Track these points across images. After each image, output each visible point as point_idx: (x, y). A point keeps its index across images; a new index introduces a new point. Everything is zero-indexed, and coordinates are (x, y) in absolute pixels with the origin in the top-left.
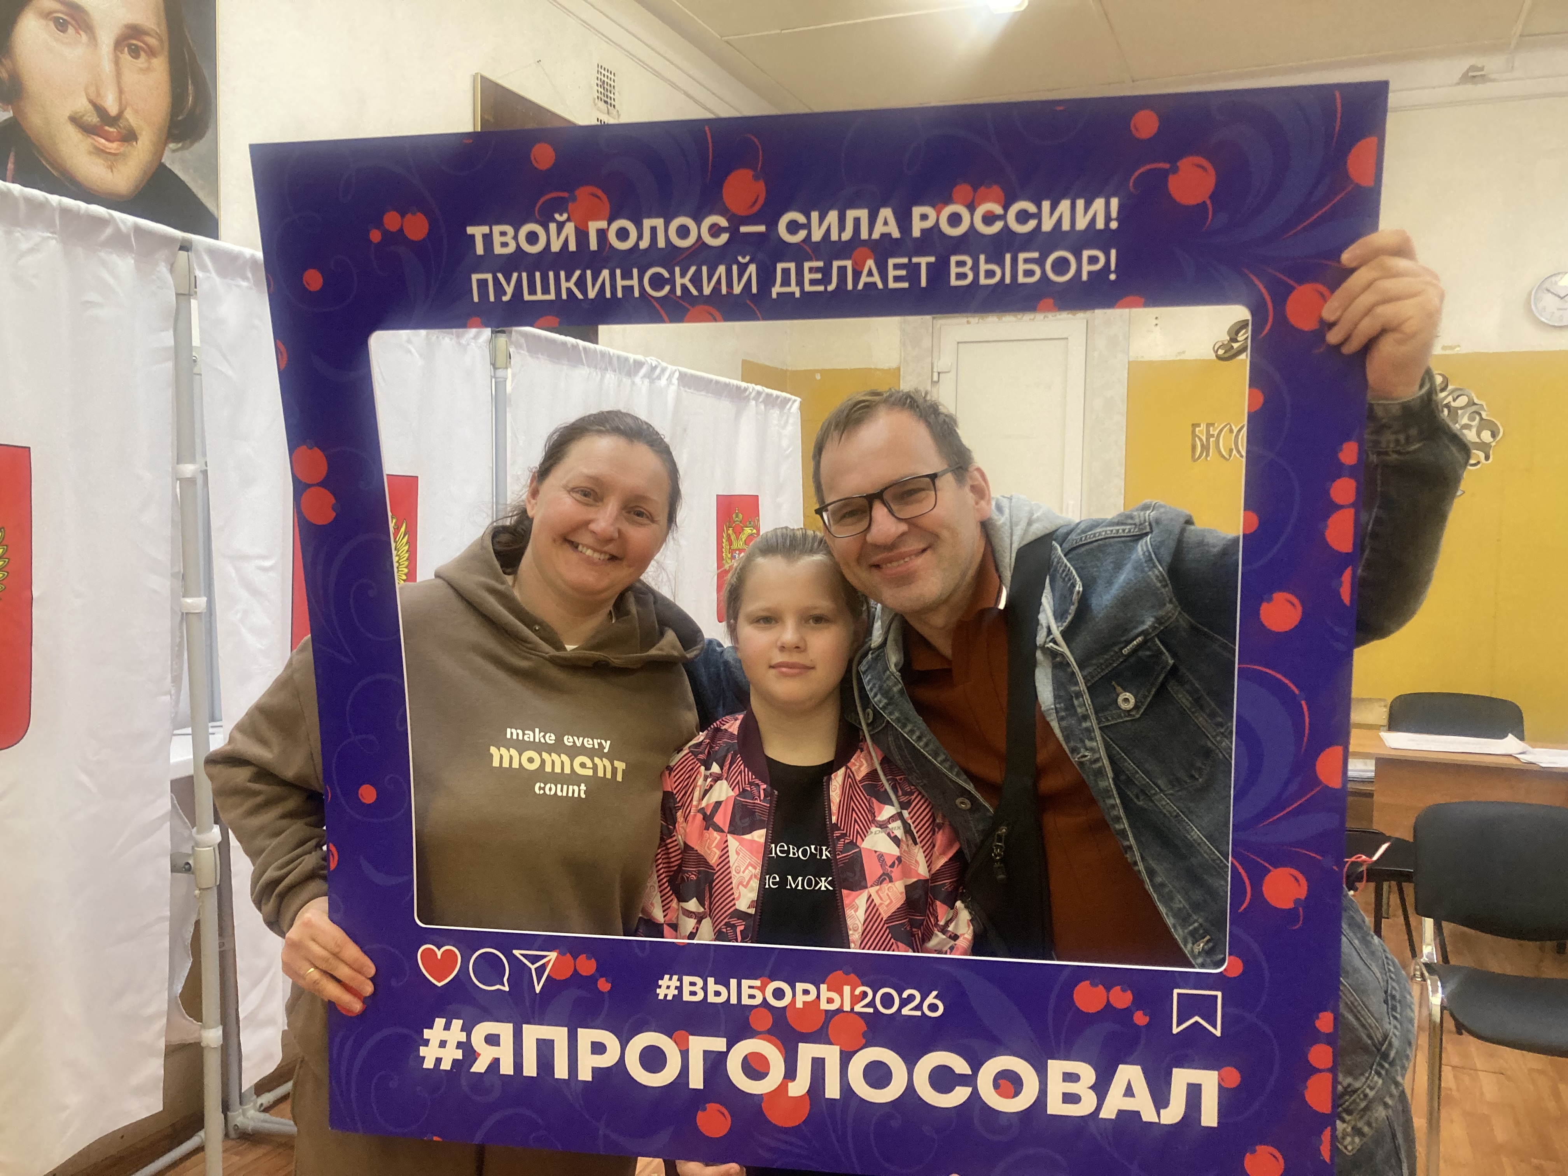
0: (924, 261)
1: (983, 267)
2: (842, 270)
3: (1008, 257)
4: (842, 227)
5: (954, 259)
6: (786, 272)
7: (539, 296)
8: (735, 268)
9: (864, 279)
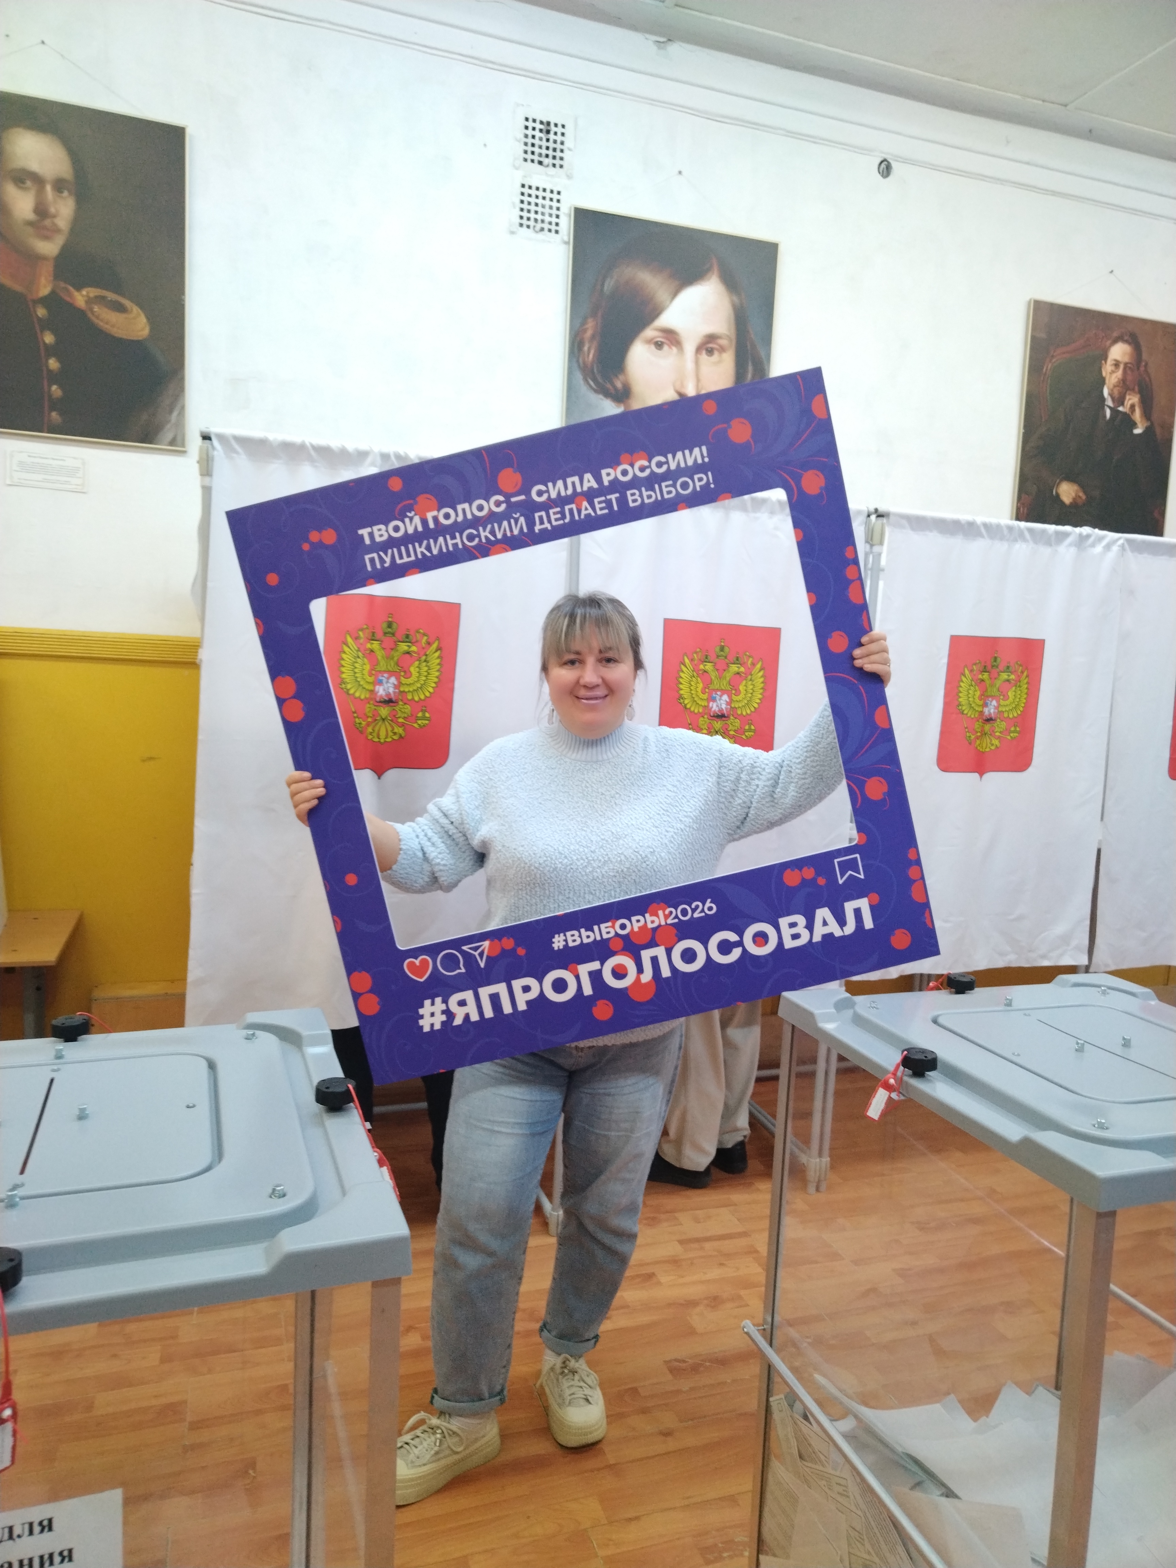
0: (613, 497)
1: (645, 494)
2: (571, 511)
3: (657, 486)
4: (566, 488)
5: (629, 493)
6: (541, 518)
7: (406, 560)
8: (512, 521)
9: (584, 513)
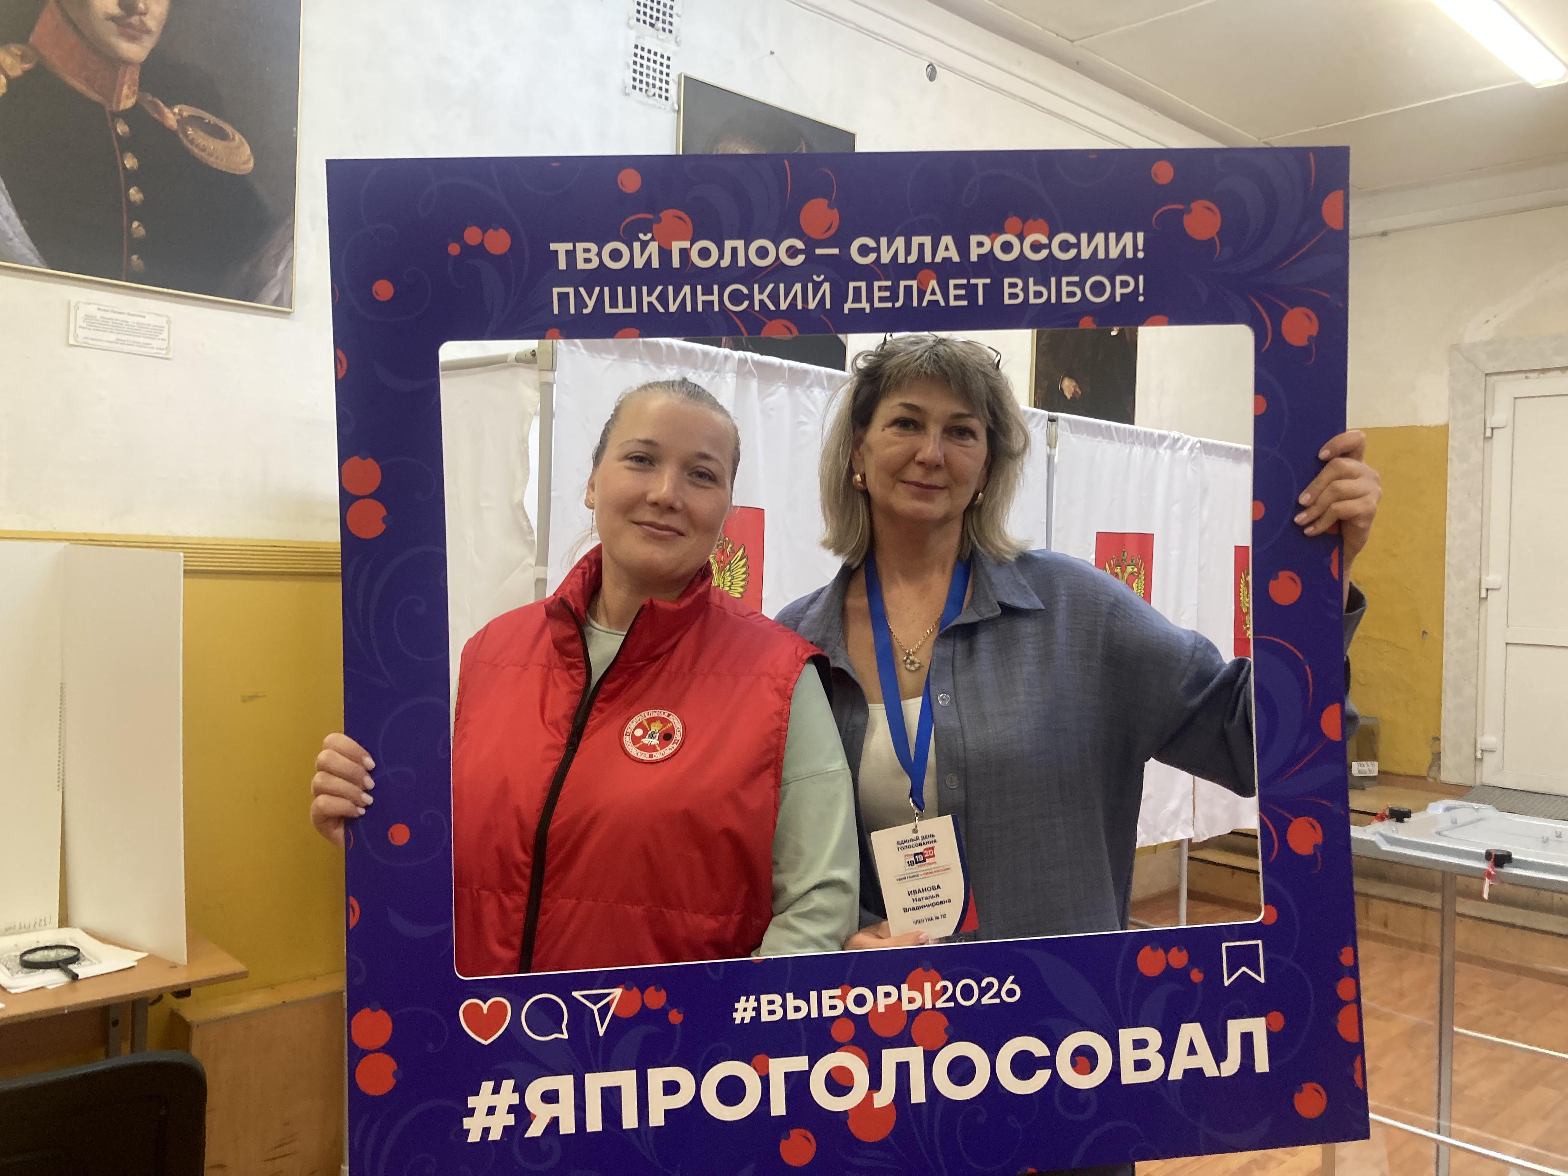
0: (980, 282)
1: (1033, 288)
2: (908, 289)
3: (1053, 280)
4: (908, 252)
5: (1006, 281)
6: (857, 290)
7: (621, 310)
8: (810, 286)
9: (928, 297)
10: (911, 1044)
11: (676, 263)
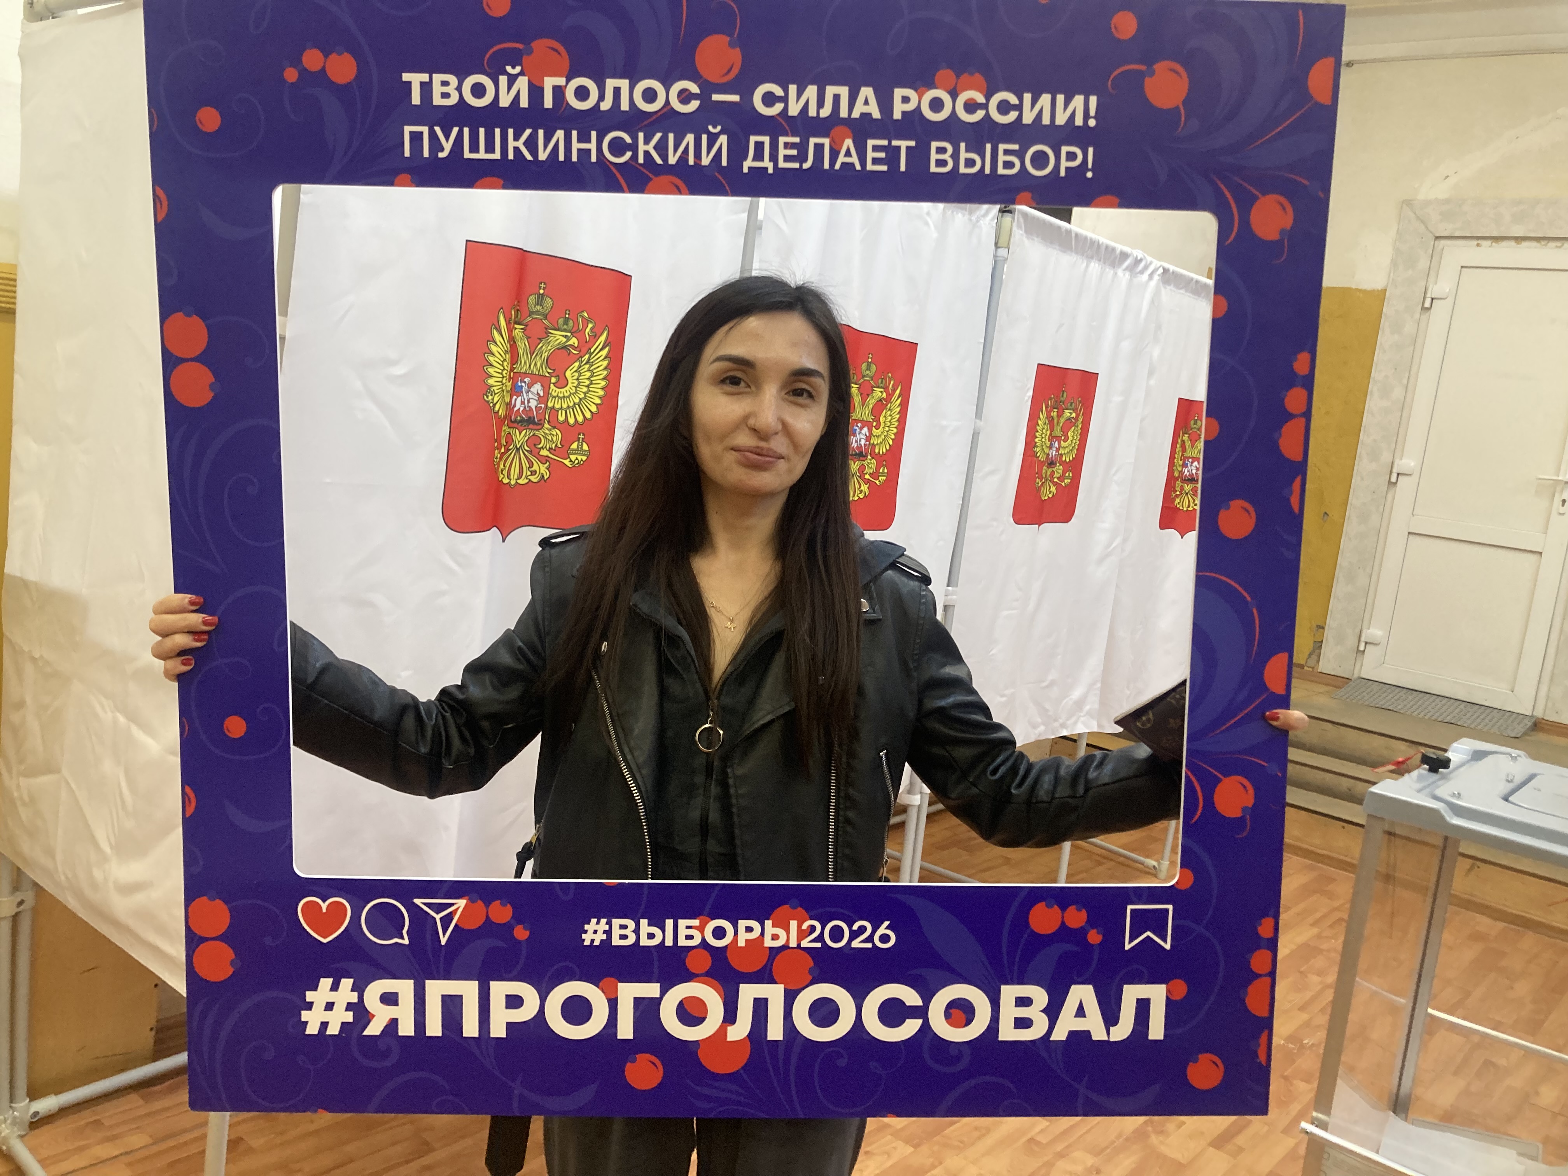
0: (904, 144)
1: (964, 155)
2: (819, 148)
3: (988, 147)
4: (821, 104)
5: (934, 145)
6: (759, 146)
7: (482, 155)
8: (704, 137)
9: (841, 159)
10: (772, 981)
11: (548, 103)
